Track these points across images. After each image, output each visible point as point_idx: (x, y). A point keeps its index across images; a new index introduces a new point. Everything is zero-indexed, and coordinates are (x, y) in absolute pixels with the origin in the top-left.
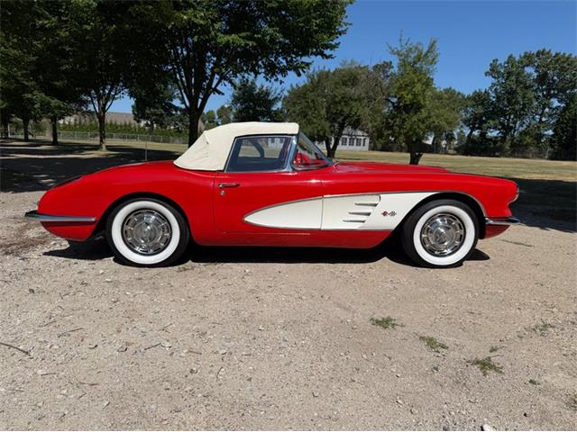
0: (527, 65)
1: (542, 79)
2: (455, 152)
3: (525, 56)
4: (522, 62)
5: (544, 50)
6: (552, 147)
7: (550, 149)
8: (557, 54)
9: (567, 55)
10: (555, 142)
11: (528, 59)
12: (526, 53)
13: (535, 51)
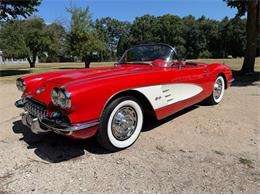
0: (103, 23)
5: (109, 17)
12: (102, 18)
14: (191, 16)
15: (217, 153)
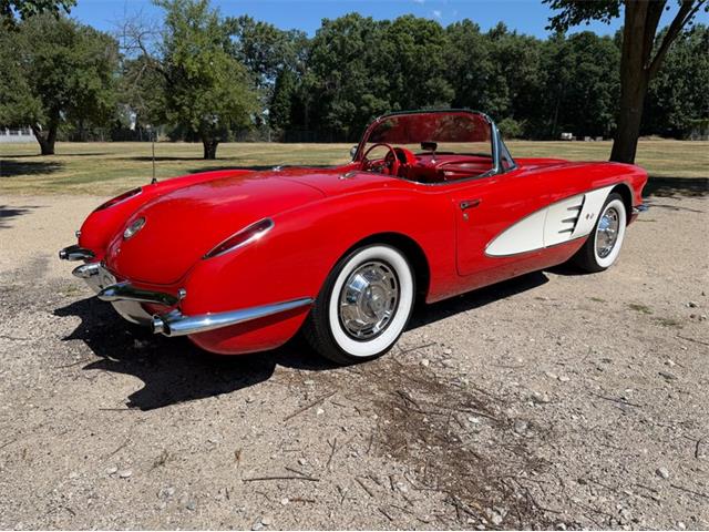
0: (231, 33)
1: (249, 51)
2: (168, 139)
3: (228, 22)
4: (225, 29)
5: (246, 17)
6: (273, 128)
7: (271, 131)
8: (260, 23)
9: (269, 25)
10: (274, 123)
11: (232, 27)
12: (228, 19)
13: (237, 17)
14: (468, 23)
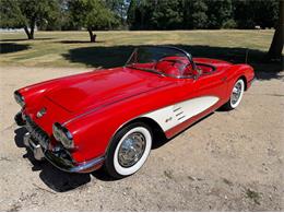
15: (227, 182)
